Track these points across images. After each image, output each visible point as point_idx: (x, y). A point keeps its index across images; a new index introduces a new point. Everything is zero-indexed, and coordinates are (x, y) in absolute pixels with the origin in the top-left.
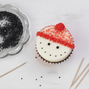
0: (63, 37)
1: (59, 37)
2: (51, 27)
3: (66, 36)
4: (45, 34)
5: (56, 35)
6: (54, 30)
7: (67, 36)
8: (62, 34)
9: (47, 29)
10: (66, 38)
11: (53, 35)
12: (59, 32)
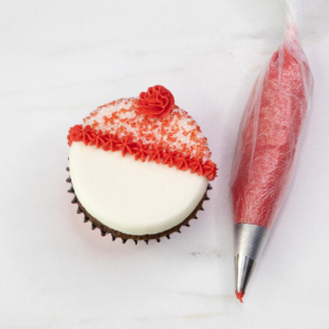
0: (169, 138)
1: (154, 139)
2: (122, 105)
3: (181, 131)
4: (101, 132)
5: (142, 135)
6: (134, 115)
7: (185, 134)
8: (166, 128)
9: (108, 112)
10: (182, 141)
11: (132, 133)
12: (155, 121)
